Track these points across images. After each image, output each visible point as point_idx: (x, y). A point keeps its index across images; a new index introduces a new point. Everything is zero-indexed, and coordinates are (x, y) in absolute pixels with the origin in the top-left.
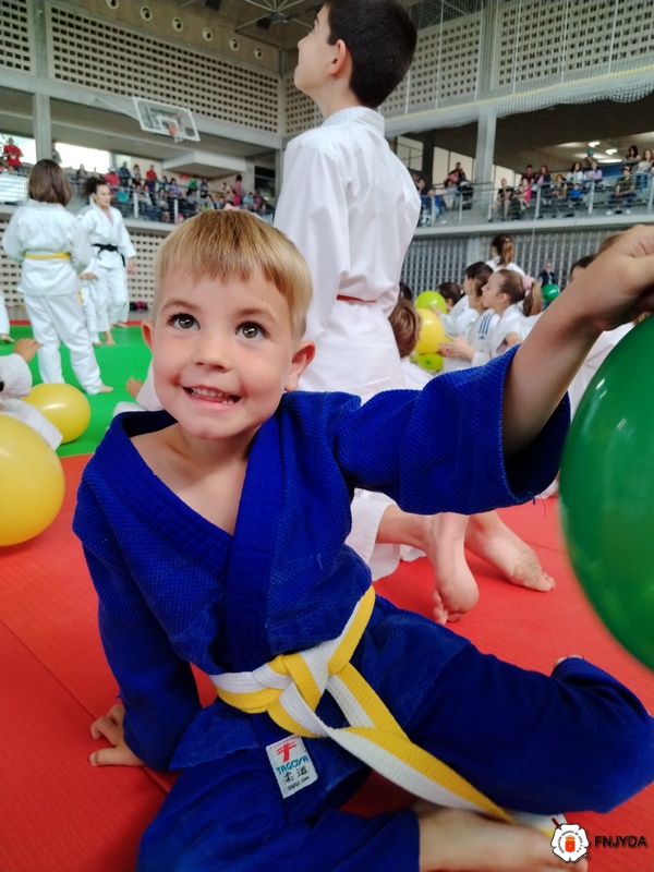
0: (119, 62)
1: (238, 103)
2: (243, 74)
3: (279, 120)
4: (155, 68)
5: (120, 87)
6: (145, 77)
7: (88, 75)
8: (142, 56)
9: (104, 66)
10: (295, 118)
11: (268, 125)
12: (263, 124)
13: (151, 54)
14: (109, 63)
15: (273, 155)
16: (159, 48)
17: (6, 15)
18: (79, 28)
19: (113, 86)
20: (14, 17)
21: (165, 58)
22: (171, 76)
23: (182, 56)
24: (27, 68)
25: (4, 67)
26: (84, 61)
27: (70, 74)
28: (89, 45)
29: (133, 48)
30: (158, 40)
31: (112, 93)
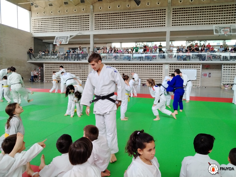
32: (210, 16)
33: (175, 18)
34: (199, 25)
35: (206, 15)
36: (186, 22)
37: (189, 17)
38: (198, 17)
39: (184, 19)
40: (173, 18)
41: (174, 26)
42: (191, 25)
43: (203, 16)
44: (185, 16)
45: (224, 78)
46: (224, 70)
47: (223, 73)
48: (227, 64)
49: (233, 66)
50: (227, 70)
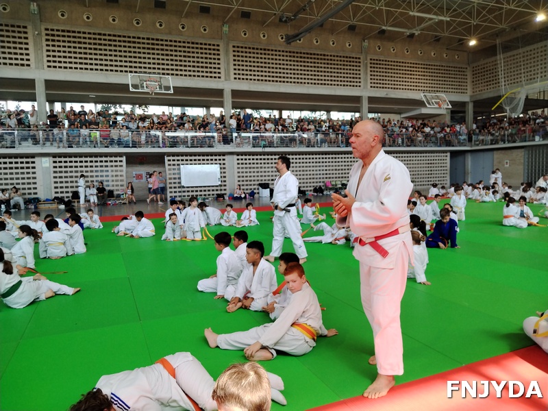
0: (396, 75)
1: (448, 83)
2: (450, 69)
3: (468, 88)
5: (396, 87)
6: (407, 80)
7: (383, 84)
8: (405, 70)
9: (390, 79)
10: (477, 86)
11: (463, 91)
12: (460, 91)
13: (409, 69)
14: (391, 77)
15: (464, 104)
16: (412, 65)
17: (353, 66)
18: (380, 64)
19: (393, 86)
20: (356, 66)
21: (415, 69)
22: (418, 77)
23: (423, 66)
24: (360, 86)
25: (352, 87)
26: (381, 78)
27: (376, 85)
28: (384, 70)
29: (401, 68)
30: (412, 62)
31: (393, 90)
32: (130, 57)
33: (54, 51)
34: (109, 72)
35: (123, 54)
36: (81, 63)
37: (85, 53)
38: (106, 55)
39: (75, 55)
40: (48, 51)
41: (52, 69)
42: (91, 69)
43: (115, 53)
44: (78, 50)
45: (170, 181)
46: (169, 165)
47: (168, 172)
48: (174, 154)
49: (184, 158)
50: (174, 165)
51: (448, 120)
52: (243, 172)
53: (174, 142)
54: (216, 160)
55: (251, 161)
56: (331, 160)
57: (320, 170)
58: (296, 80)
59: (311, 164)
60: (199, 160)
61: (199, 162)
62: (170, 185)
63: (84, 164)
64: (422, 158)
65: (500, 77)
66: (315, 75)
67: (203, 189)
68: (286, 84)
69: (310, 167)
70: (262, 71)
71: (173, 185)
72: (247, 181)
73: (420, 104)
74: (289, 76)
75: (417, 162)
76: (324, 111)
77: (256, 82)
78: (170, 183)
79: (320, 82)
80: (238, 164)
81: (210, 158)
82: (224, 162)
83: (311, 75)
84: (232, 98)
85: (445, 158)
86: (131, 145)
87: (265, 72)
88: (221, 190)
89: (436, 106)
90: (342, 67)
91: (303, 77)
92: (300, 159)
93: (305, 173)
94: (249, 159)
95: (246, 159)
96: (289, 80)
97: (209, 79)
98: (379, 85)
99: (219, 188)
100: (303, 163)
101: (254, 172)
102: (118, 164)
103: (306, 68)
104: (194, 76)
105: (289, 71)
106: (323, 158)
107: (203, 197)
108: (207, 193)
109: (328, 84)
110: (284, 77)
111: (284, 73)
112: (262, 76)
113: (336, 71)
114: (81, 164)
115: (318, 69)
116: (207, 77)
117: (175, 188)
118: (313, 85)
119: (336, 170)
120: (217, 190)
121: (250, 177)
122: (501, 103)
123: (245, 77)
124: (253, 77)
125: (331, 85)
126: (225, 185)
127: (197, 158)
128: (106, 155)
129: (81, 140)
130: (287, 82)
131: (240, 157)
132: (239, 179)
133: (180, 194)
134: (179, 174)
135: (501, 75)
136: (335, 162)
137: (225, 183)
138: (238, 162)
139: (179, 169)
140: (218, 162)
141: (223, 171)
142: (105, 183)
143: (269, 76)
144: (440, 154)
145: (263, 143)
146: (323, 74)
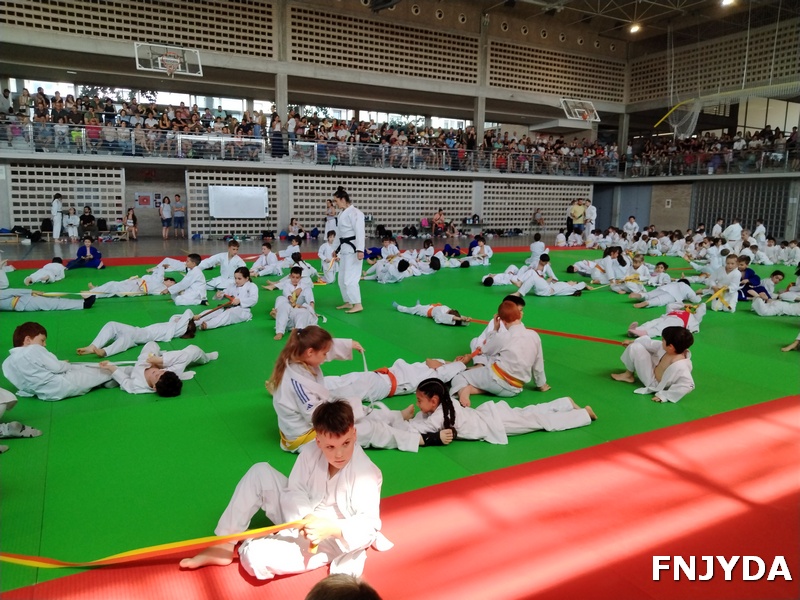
0: (526, 69)
1: (598, 85)
2: (602, 64)
3: (625, 93)
4: (547, 69)
5: (525, 86)
6: (541, 77)
7: (508, 81)
8: (540, 63)
9: (518, 73)
10: (637, 92)
11: (617, 98)
12: (613, 97)
13: (545, 61)
14: (520, 71)
15: (616, 117)
16: (549, 56)
17: (467, 51)
18: (505, 51)
19: (522, 85)
20: (471, 52)
21: (553, 62)
22: (557, 73)
23: (564, 58)
24: (475, 82)
25: (463, 83)
26: (506, 72)
27: (498, 82)
28: (510, 61)
29: (535, 59)
30: (550, 51)
31: (521, 90)
32: (134, 15)
34: (100, 38)
35: (123, 10)
36: (55, 19)
38: (95, 9)
39: (45, 6)
41: (7, 24)
42: (73, 30)
43: (110, 8)
45: (193, 209)
46: (192, 185)
47: (189, 195)
48: (199, 169)
49: (215, 175)
50: (199, 185)
51: (593, 138)
52: (301, 200)
53: (200, 150)
54: (262, 180)
55: (315, 185)
56: (429, 188)
57: (413, 202)
58: (384, 67)
59: (402, 193)
60: (237, 179)
61: (237, 182)
62: (193, 216)
63: (60, 178)
64: (556, 191)
65: (669, 80)
66: (411, 61)
67: (242, 222)
68: (369, 71)
69: (399, 196)
70: (334, 50)
71: (197, 216)
72: (307, 213)
73: (558, 113)
74: (374, 59)
75: (548, 196)
76: (422, 115)
77: (325, 65)
78: (193, 212)
79: (419, 72)
80: (295, 187)
81: (253, 176)
82: (274, 183)
83: (407, 61)
84: (289, 88)
85: (586, 192)
86: (134, 153)
87: (339, 51)
88: (269, 225)
89: (580, 118)
90: (452, 52)
91: (394, 62)
92: (385, 184)
93: (392, 205)
94: (312, 182)
95: (306, 181)
96: (374, 66)
97: (254, 56)
98: (501, 82)
99: (266, 222)
100: (390, 190)
101: (318, 201)
102: (114, 179)
103: (400, 50)
104: (232, 51)
105: (374, 53)
106: (418, 185)
107: (242, 234)
108: (248, 229)
109: (430, 76)
110: (366, 61)
111: (366, 55)
112: (334, 57)
113: (442, 56)
114: (55, 178)
115: (416, 53)
116: (251, 53)
117: (200, 219)
118: (408, 76)
119: (436, 203)
120: (263, 225)
121: (313, 207)
122: (667, 119)
123: (308, 57)
124: (320, 58)
125: (435, 77)
126: (275, 219)
127: (234, 175)
128: (95, 165)
129: (57, 141)
130: (371, 69)
131: (298, 178)
132: (296, 210)
133: (207, 229)
134: (207, 198)
135: (671, 78)
136: (436, 191)
137: (275, 216)
138: (296, 184)
139: (207, 192)
140: (265, 183)
141: (272, 196)
142: (93, 208)
143: (345, 58)
144: (581, 187)
145: (333, 158)
146: (423, 60)
